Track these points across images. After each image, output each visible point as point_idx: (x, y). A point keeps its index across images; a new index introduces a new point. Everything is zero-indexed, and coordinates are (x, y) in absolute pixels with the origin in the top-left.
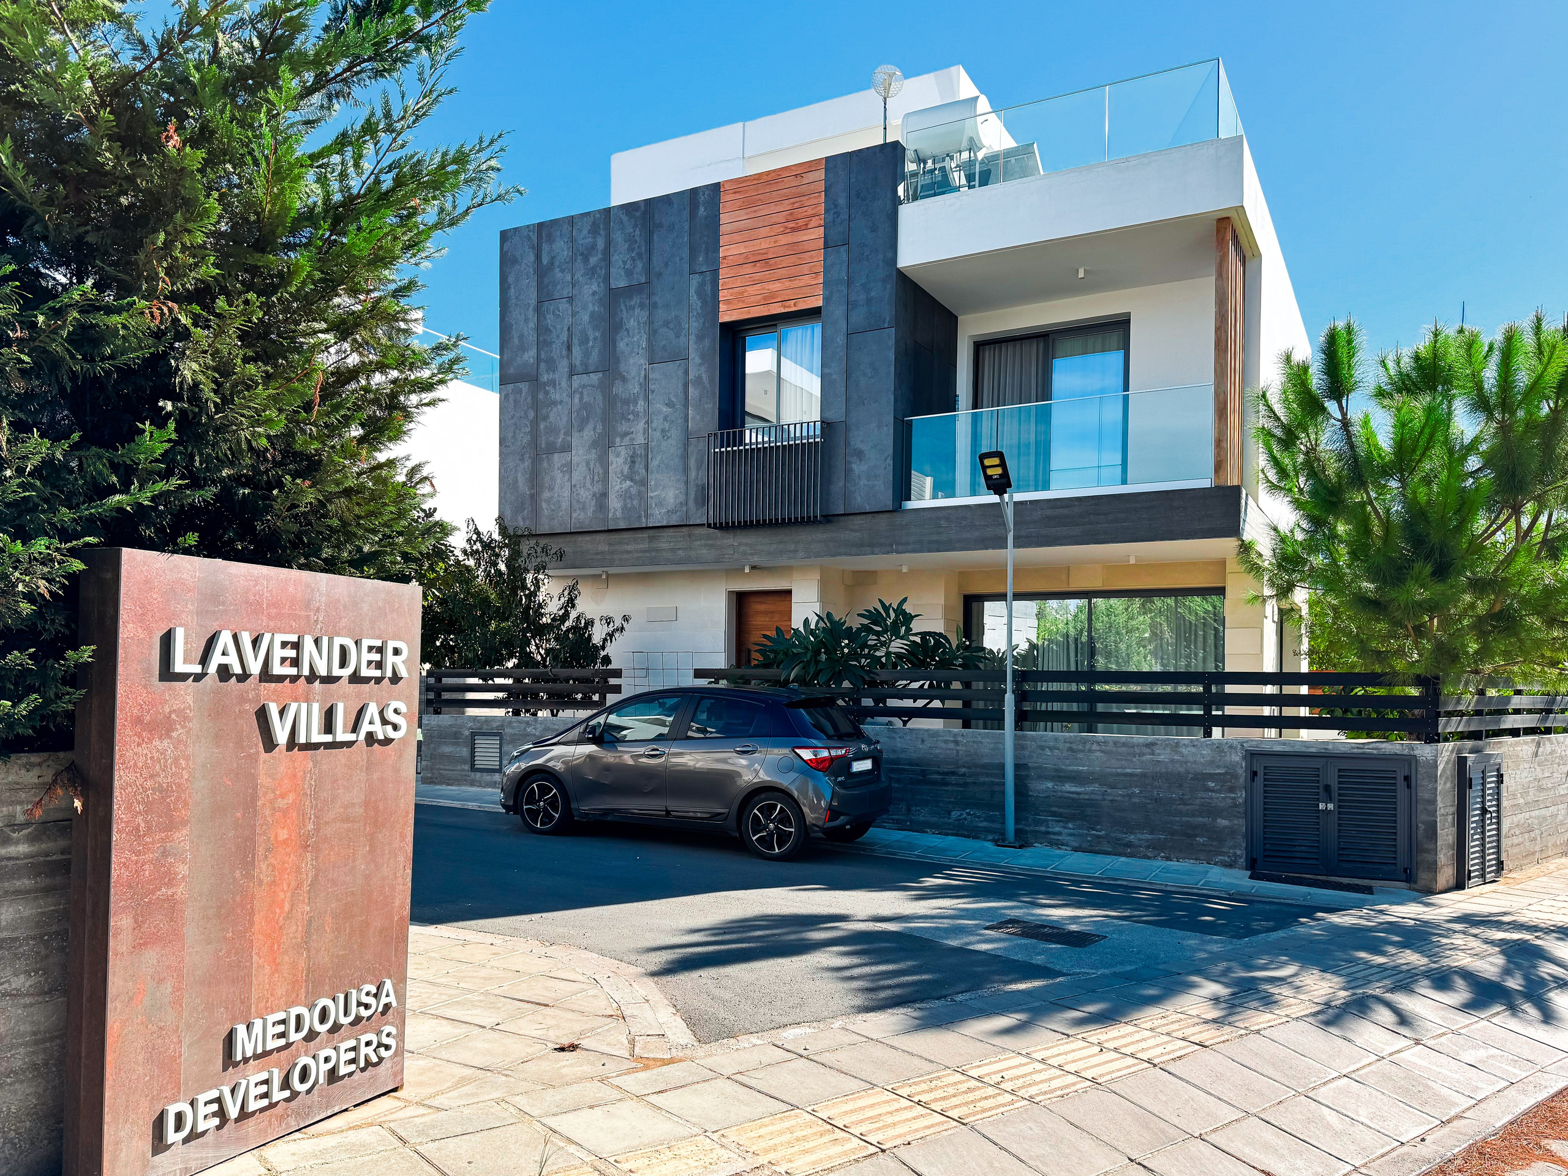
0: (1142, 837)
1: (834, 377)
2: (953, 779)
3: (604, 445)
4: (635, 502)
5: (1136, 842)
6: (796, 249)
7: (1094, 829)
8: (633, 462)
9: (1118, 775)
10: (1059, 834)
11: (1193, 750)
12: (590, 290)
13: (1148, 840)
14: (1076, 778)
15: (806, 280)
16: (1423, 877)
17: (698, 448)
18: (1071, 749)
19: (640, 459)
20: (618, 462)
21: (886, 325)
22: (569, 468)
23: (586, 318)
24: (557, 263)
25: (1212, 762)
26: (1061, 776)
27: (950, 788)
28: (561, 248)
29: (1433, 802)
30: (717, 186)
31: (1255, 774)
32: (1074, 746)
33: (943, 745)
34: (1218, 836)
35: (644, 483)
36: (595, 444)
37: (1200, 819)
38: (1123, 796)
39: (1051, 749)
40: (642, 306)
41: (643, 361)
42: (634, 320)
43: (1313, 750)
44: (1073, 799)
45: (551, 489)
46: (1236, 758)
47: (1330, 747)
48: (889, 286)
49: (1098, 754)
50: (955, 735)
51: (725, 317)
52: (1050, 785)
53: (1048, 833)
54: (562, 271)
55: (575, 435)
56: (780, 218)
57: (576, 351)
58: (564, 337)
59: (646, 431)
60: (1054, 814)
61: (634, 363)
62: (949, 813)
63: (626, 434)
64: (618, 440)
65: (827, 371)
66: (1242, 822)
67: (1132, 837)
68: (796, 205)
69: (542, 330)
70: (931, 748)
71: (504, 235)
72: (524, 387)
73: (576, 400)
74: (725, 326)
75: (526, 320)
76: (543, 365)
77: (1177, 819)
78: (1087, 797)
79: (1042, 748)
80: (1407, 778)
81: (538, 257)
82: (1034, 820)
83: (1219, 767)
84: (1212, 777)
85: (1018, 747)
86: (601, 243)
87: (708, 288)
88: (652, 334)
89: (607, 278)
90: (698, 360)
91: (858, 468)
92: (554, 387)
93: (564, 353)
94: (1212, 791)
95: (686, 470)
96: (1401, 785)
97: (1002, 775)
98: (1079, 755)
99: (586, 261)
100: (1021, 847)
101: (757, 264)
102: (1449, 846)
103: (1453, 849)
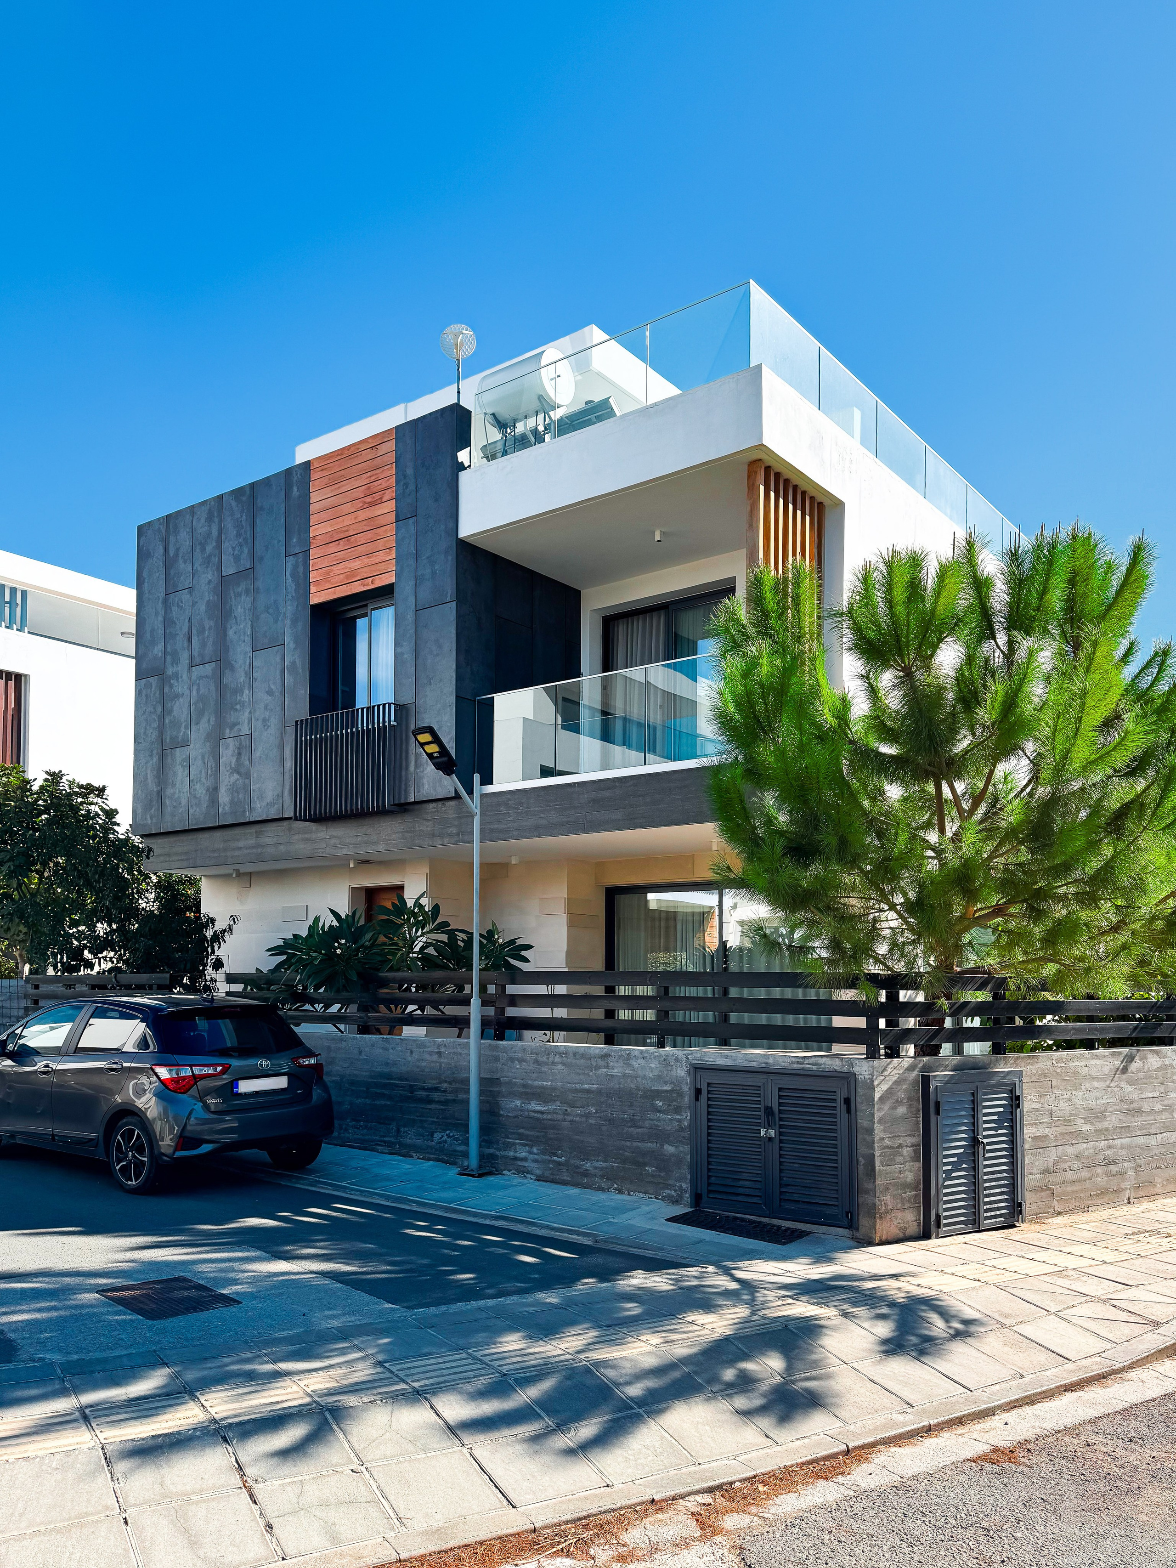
0: (598, 1164)
1: (405, 656)
2: (436, 1096)
3: (216, 738)
4: (241, 796)
5: (593, 1171)
6: (373, 525)
7: (555, 1155)
8: (239, 754)
9: (576, 1091)
10: (525, 1159)
11: (645, 1062)
12: (206, 579)
13: (602, 1169)
14: (541, 1095)
15: (381, 556)
16: (864, 1222)
17: (291, 736)
18: (536, 1062)
19: (245, 748)
20: (227, 755)
21: (448, 599)
22: (188, 762)
23: (203, 608)
24: (180, 555)
25: (659, 1078)
26: (529, 1094)
27: (433, 1106)
28: (183, 538)
29: (871, 1131)
30: (308, 464)
31: (698, 1092)
32: (540, 1059)
33: (427, 1057)
34: (664, 1164)
35: (248, 775)
36: (208, 737)
37: (649, 1144)
38: (581, 1116)
39: (521, 1060)
40: (247, 591)
41: (249, 649)
42: (241, 607)
43: (754, 1064)
44: (538, 1119)
45: (174, 785)
46: (681, 1072)
47: (771, 1061)
48: (450, 558)
49: (560, 1067)
50: (439, 1046)
51: (315, 600)
52: (518, 1103)
53: (515, 1159)
54: (185, 562)
55: (194, 728)
56: (359, 493)
57: (195, 640)
58: (185, 629)
59: (250, 720)
60: (521, 1137)
61: (240, 653)
62: (432, 1136)
63: (234, 725)
64: (227, 731)
65: (399, 650)
66: (687, 1148)
67: (589, 1165)
68: (373, 479)
69: (168, 622)
70: (418, 1060)
71: (140, 528)
72: (153, 681)
73: (194, 693)
74: (319, 611)
75: (157, 614)
76: (169, 658)
77: (628, 1144)
78: (549, 1117)
79: (512, 1060)
80: (847, 1101)
81: (166, 550)
82: (504, 1143)
83: (666, 1083)
84: (658, 1094)
86: (215, 532)
87: (301, 570)
88: (255, 619)
89: (220, 565)
90: (292, 645)
92: (177, 680)
93: (186, 644)
94: (660, 1112)
95: (282, 760)
96: (841, 1107)
97: (467, 1091)
98: (544, 1069)
99: (203, 550)
100: (480, 1176)
101: (341, 542)
102: (905, 1186)
103: (917, 1188)
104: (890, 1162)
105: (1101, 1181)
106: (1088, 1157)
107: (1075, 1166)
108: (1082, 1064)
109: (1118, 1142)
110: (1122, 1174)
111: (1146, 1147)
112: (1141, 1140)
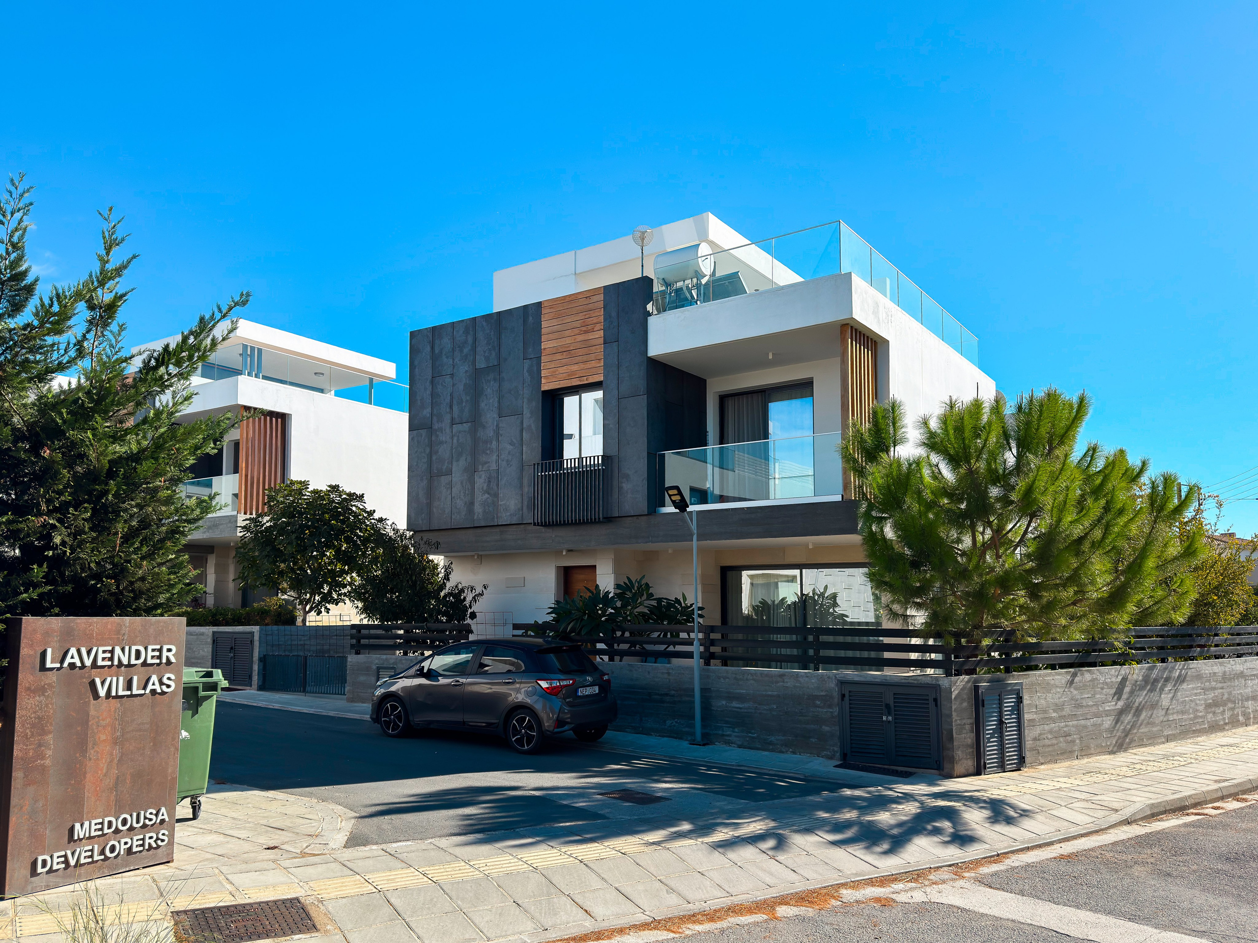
0: (779, 738)
1: (611, 426)
3: (472, 470)
4: (491, 508)
5: (776, 742)
6: (587, 344)
7: (750, 733)
8: (489, 482)
9: (763, 696)
10: (729, 736)
11: (807, 679)
12: (463, 370)
13: (782, 740)
14: (740, 698)
15: (593, 364)
16: (947, 766)
17: (528, 472)
18: (735, 679)
19: (494, 479)
20: (480, 481)
21: (641, 393)
22: (450, 486)
23: (461, 387)
24: (444, 353)
25: (818, 688)
26: (731, 697)
27: (665, 705)
28: (446, 342)
29: (950, 716)
30: (540, 303)
31: (843, 696)
32: (739, 676)
34: (823, 737)
35: (496, 495)
36: (466, 470)
37: (812, 726)
38: (767, 710)
39: (725, 678)
40: (495, 380)
41: (496, 416)
42: (490, 389)
43: (878, 680)
44: (738, 712)
45: (439, 499)
46: (832, 685)
47: (888, 678)
48: (643, 367)
49: (752, 682)
51: (545, 387)
52: (724, 702)
53: (723, 735)
54: (447, 357)
55: (455, 464)
56: (578, 324)
57: (455, 408)
58: (448, 400)
59: (497, 461)
60: (726, 722)
61: (490, 417)
62: (665, 722)
63: (486, 463)
64: (480, 467)
66: (837, 728)
67: (773, 738)
68: (587, 316)
69: (434, 395)
71: (412, 333)
72: (423, 432)
73: (455, 441)
74: (546, 393)
75: (425, 389)
76: (435, 418)
77: (799, 726)
78: (745, 711)
79: (719, 678)
80: (935, 700)
81: (433, 348)
82: (715, 726)
83: (822, 691)
84: (817, 697)
85: (703, 677)
86: (470, 339)
87: (535, 368)
88: (500, 399)
89: (474, 362)
90: (528, 415)
91: (626, 486)
92: (442, 432)
93: (448, 410)
94: (819, 707)
95: (521, 486)
96: (932, 704)
97: (693, 696)
98: (741, 683)
99: (461, 351)
100: (704, 745)
101: (564, 353)
102: (968, 746)
103: (973, 747)
104: (960, 733)
105: (1063, 745)
106: (1056, 732)
107: (1050, 737)
108: (1051, 678)
109: (1071, 723)
110: (1073, 741)
111: (1085, 727)
112: (1083, 722)
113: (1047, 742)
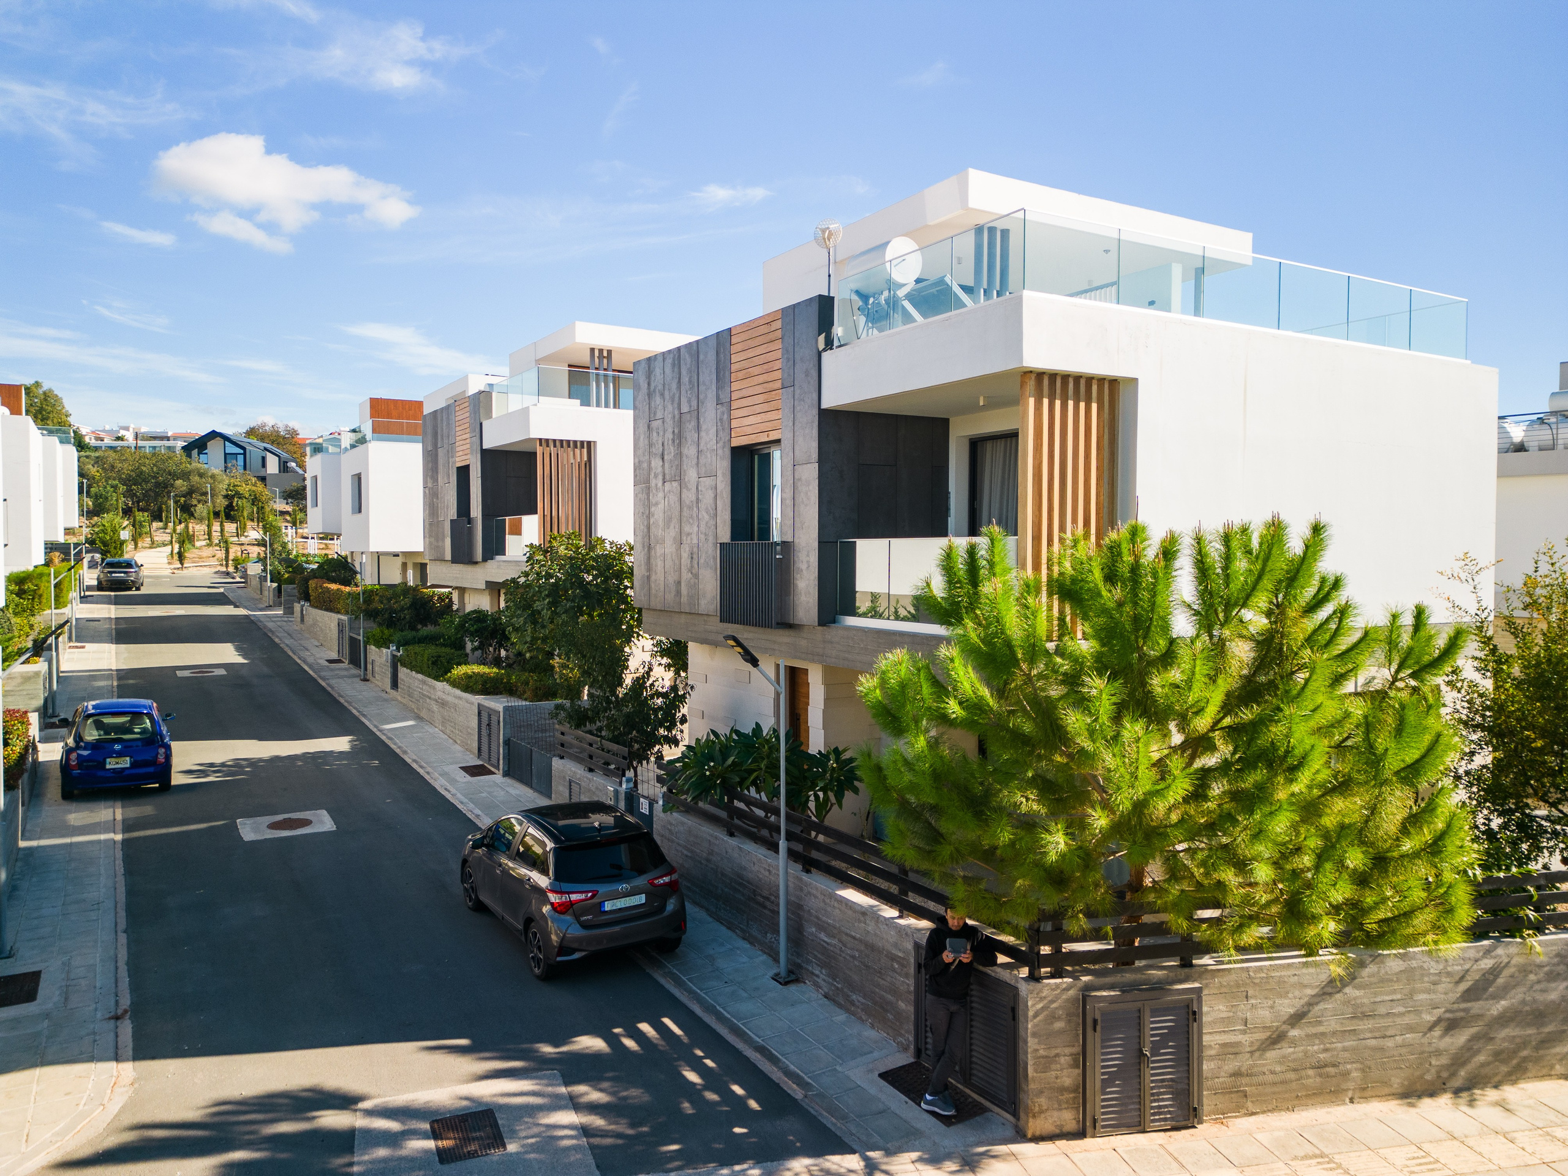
0: (860, 999)
1: (788, 501)
2: (768, 904)
3: (679, 542)
4: (694, 592)
5: (857, 1003)
6: (769, 388)
7: (835, 980)
8: (692, 558)
9: (848, 935)
10: (817, 976)
12: (671, 414)
13: (862, 1004)
14: (827, 929)
15: (774, 415)
16: (1022, 1116)
19: (695, 554)
20: (685, 557)
21: (813, 460)
22: (663, 558)
23: (669, 435)
24: (657, 391)
25: (896, 945)
27: (765, 911)
28: (658, 378)
30: (729, 331)
33: (763, 871)
34: (899, 1017)
35: (697, 576)
36: (674, 540)
37: (890, 996)
38: (850, 956)
39: (815, 895)
40: (695, 429)
41: (695, 475)
42: (691, 439)
44: (825, 948)
45: (656, 573)
46: (910, 947)
48: (815, 421)
49: (838, 912)
50: (769, 865)
51: (736, 443)
53: (813, 973)
54: (659, 397)
55: (666, 531)
56: (761, 360)
57: (666, 461)
58: (661, 450)
59: (698, 533)
60: (815, 957)
61: (691, 476)
62: (767, 933)
63: (689, 534)
64: (685, 538)
65: (784, 495)
66: (912, 1009)
67: (854, 997)
68: (769, 349)
69: (651, 443)
72: (643, 488)
73: (666, 503)
75: (644, 436)
76: (652, 472)
77: (878, 990)
78: (832, 949)
79: (812, 893)
80: (1012, 1009)
81: (649, 384)
83: (900, 950)
84: (896, 958)
86: (676, 375)
87: (725, 417)
88: (699, 453)
89: (679, 404)
90: (721, 478)
92: (656, 491)
93: (661, 463)
94: (896, 972)
95: (714, 568)
96: (1008, 1015)
98: (829, 909)
99: (670, 389)
100: (785, 984)
101: (750, 397)
102: (1062, 1090)
103: (1075, 1091)
104: (1046, 1069)
105: (1315, 1081)
106: (1295, 1060)
109: (1338, 1045)
110: (1346, 1074)
111: (1380, 1049)
112: (1372, 1043)
113: (1270, 1078)
